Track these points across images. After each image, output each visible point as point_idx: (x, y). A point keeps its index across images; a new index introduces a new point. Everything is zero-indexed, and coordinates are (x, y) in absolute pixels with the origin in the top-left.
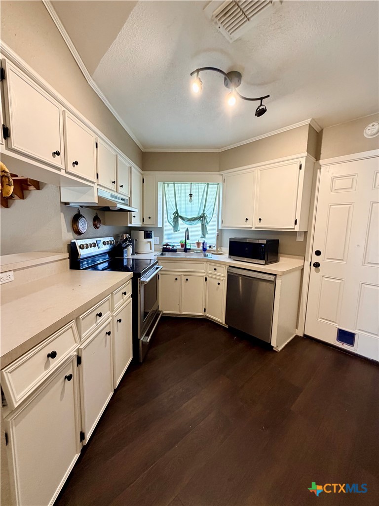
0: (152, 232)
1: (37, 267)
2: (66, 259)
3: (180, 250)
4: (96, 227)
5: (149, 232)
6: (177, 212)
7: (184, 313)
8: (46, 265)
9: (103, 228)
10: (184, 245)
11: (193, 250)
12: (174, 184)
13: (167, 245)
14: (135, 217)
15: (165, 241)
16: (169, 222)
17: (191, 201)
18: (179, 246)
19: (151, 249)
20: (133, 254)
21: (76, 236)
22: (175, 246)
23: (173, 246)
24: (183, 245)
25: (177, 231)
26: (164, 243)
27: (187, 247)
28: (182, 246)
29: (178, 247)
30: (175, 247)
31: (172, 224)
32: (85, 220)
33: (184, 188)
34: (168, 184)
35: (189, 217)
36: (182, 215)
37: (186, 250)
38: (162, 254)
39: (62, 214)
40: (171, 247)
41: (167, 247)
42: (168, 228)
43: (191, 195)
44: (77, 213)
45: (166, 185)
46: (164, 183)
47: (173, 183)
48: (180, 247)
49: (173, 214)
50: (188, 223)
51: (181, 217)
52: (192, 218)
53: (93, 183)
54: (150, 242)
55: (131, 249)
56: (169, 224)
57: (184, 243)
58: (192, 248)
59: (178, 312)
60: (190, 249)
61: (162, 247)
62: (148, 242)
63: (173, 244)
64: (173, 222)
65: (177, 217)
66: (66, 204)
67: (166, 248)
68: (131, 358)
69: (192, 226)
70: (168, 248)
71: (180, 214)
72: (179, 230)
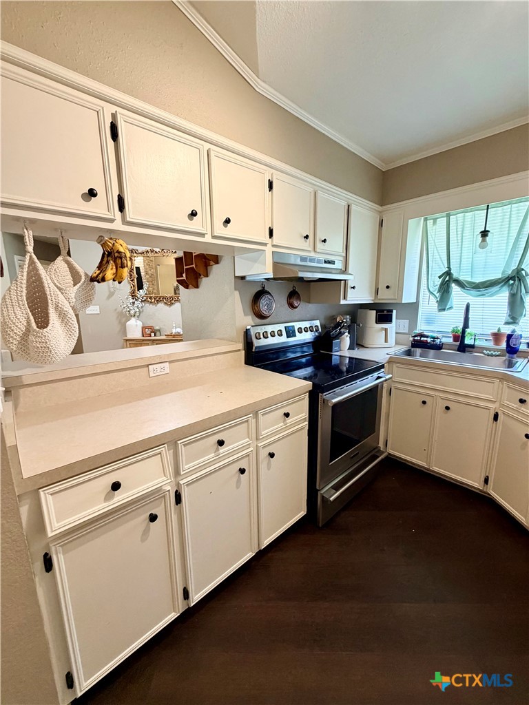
0: (392, 311)
1: (198, 360)
2: (239, 350)
3: (449, 347)
4: (292, 306)
5: (385, 312)
6: (448, 273)
7: (435, 469)
8: (211, 358)
9: (303, 308)
10: (459, 338)
11: (481, 349)
12: (448, 216)
13: (422, 335)
14: (354, 288)
15: (421, 327)
16: (431, 293)
17: (483, 245)
18: (450, 337)
19: (386, 341)
20: (351, 348)
21: (258, 321)
22: (437, 338)
23: (434, 338)
24: (458, 336)
25: (444, 310)
26: (418, 331)
27: (468, 341)
28: (456, 338)
29: (444, 340)
30: (438, 341)
31: (437, 295)
32: (270, 297)
33: (468, 222)
34: (435, 220)
35: (478, 280)
36: (461, 278)
37: (463, 348)
38: (409, 353)
39: (237, 293)
40: (429, 340)
41: (422, 339)
42: (428, 305)
43: (485, 234)
44: (261, 289)
45: (430, 223)
46: (426, 220)
47: (444, 214)
48: (451, 340)
49: (440, 277)
50: (473, 292)
51: (458, 282)
52: (483, 283)
53: (265, 244)
54: (386, 330)
55: (348, 338)
56: (432, 297)
57: (460, 333)
58: (477, 343)
59: (423, 464)
60: (472, 347)
61: (411, 339)
62: (382, 329)
63: (435, 335)
64: (439, 291)
65: (448, 281)
66: (243, 278)
67: (420, 341)
68: (303, 513)
69: (480, 299)
70: (422, 342)
71: (455, 275)
72: (451, 308)
